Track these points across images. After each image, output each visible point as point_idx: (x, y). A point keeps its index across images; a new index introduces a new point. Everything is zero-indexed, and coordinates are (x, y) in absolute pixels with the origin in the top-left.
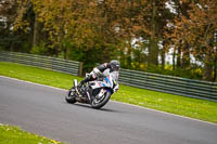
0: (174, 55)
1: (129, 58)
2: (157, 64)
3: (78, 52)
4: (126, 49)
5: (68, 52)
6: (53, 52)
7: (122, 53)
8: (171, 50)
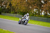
0: (44, 13)
1: (33, 14)
2: (40, 15)
3: (22, 13)
4: (33, 12)
5: (19, 13)
6: (16, 13)
7: (32, 13)
8: (43, 12)
